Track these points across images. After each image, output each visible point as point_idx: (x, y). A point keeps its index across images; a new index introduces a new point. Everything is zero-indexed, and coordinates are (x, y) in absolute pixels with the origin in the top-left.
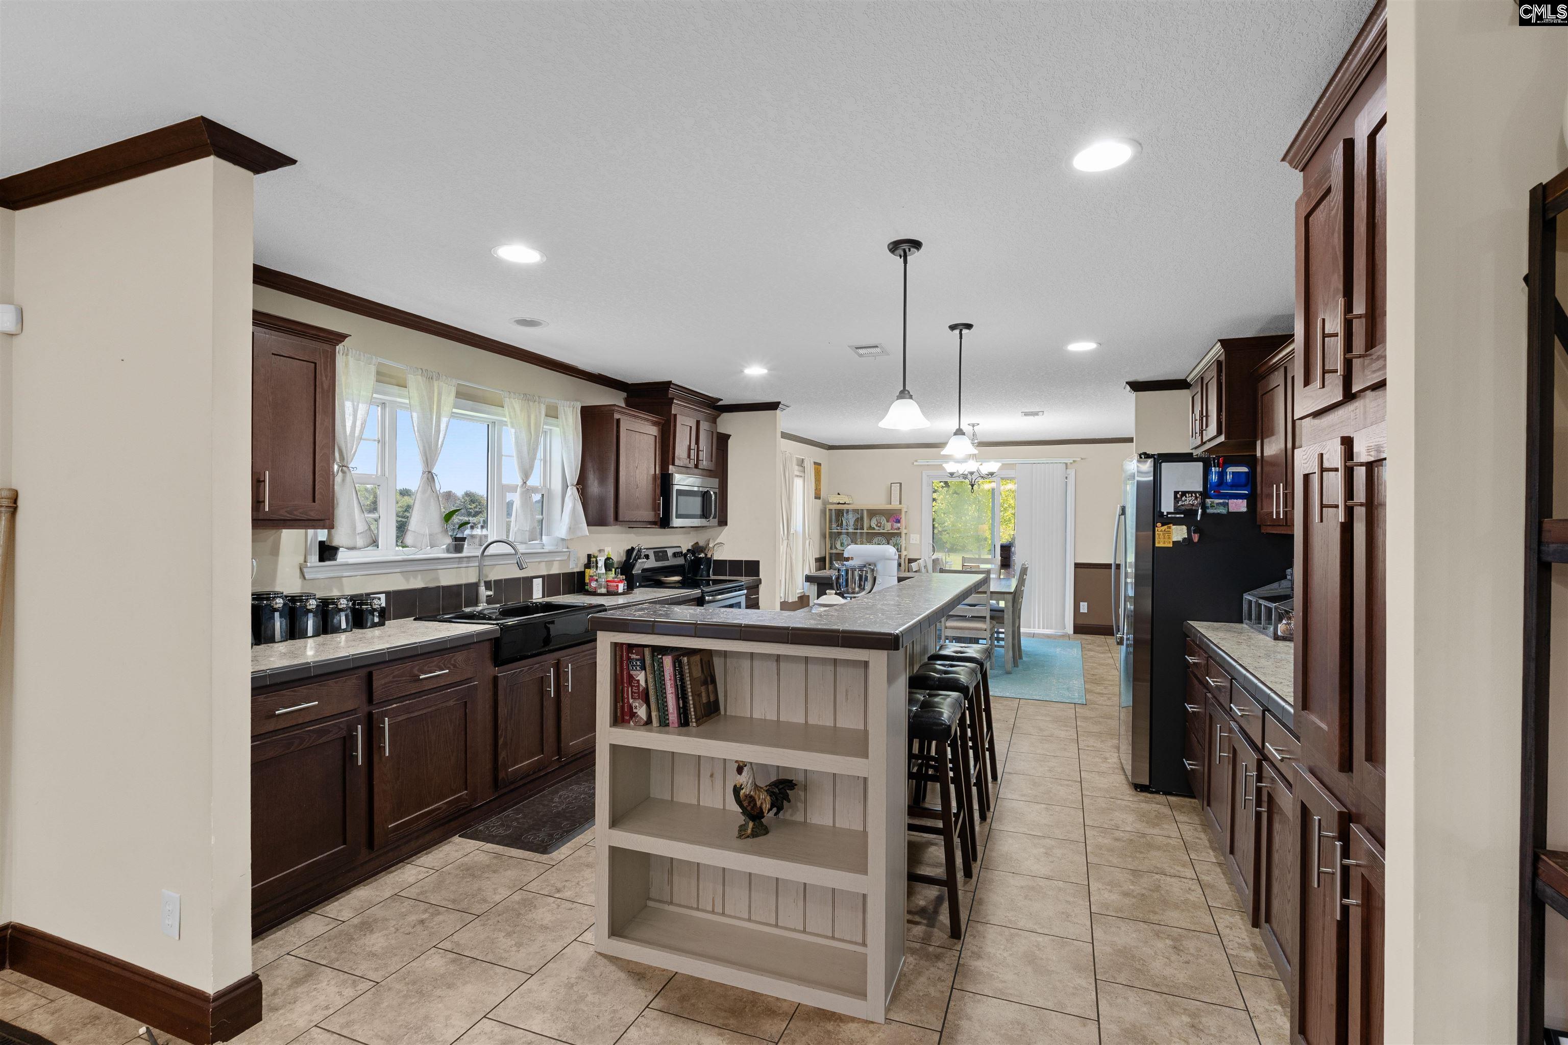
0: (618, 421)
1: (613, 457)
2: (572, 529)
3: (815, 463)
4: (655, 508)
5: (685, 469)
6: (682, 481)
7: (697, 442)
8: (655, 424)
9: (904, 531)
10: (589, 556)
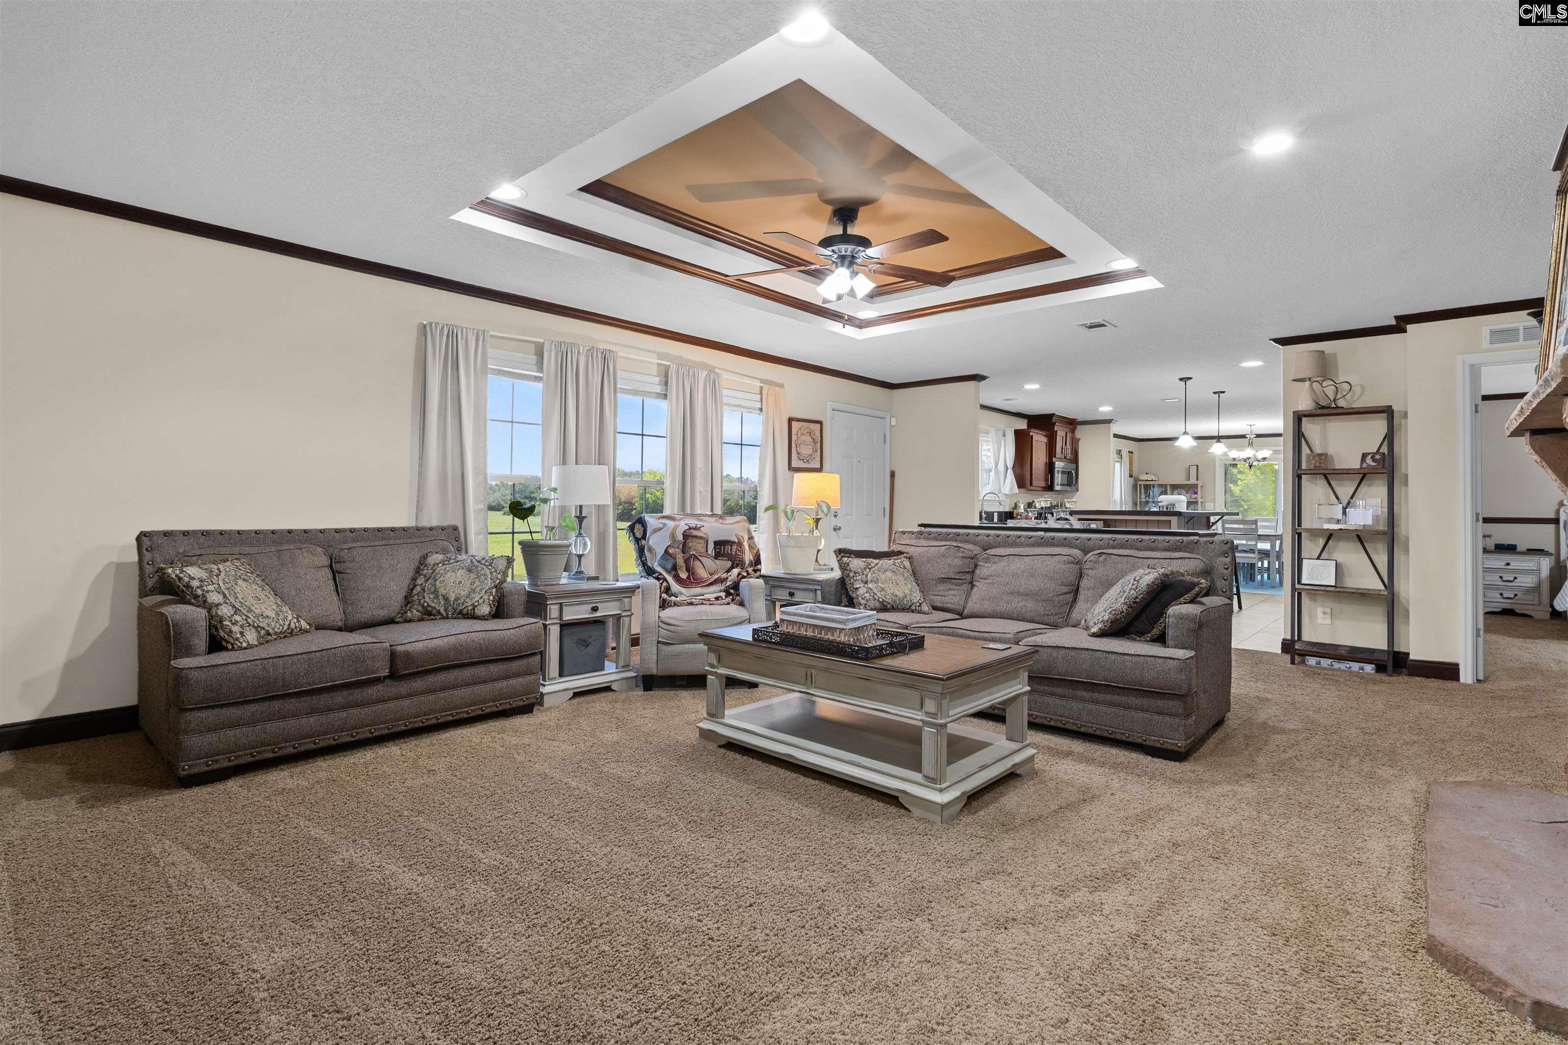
0: (1032, 436)
1: (1030, 455)
2: (1011, 489)
3: (1129, 452)
4: (1046, 480)
5: (1060, 459)
6: (1059, 465)
7: (1066, 445)
8: (1045, 436)
9: (1200, 500)
10: (1016, 504)
